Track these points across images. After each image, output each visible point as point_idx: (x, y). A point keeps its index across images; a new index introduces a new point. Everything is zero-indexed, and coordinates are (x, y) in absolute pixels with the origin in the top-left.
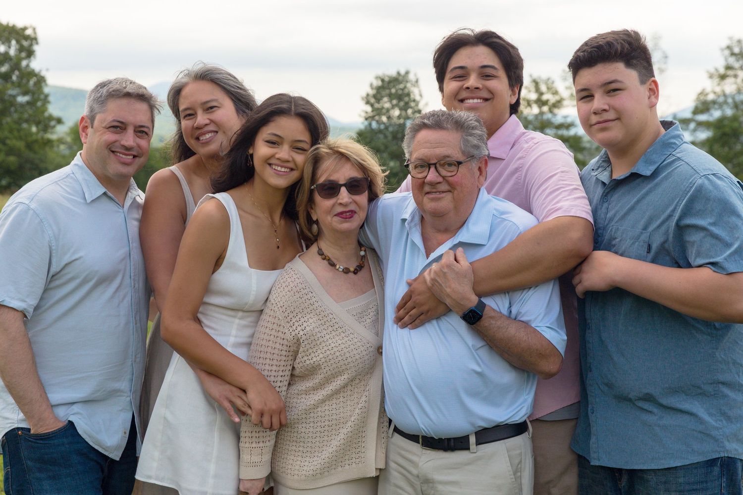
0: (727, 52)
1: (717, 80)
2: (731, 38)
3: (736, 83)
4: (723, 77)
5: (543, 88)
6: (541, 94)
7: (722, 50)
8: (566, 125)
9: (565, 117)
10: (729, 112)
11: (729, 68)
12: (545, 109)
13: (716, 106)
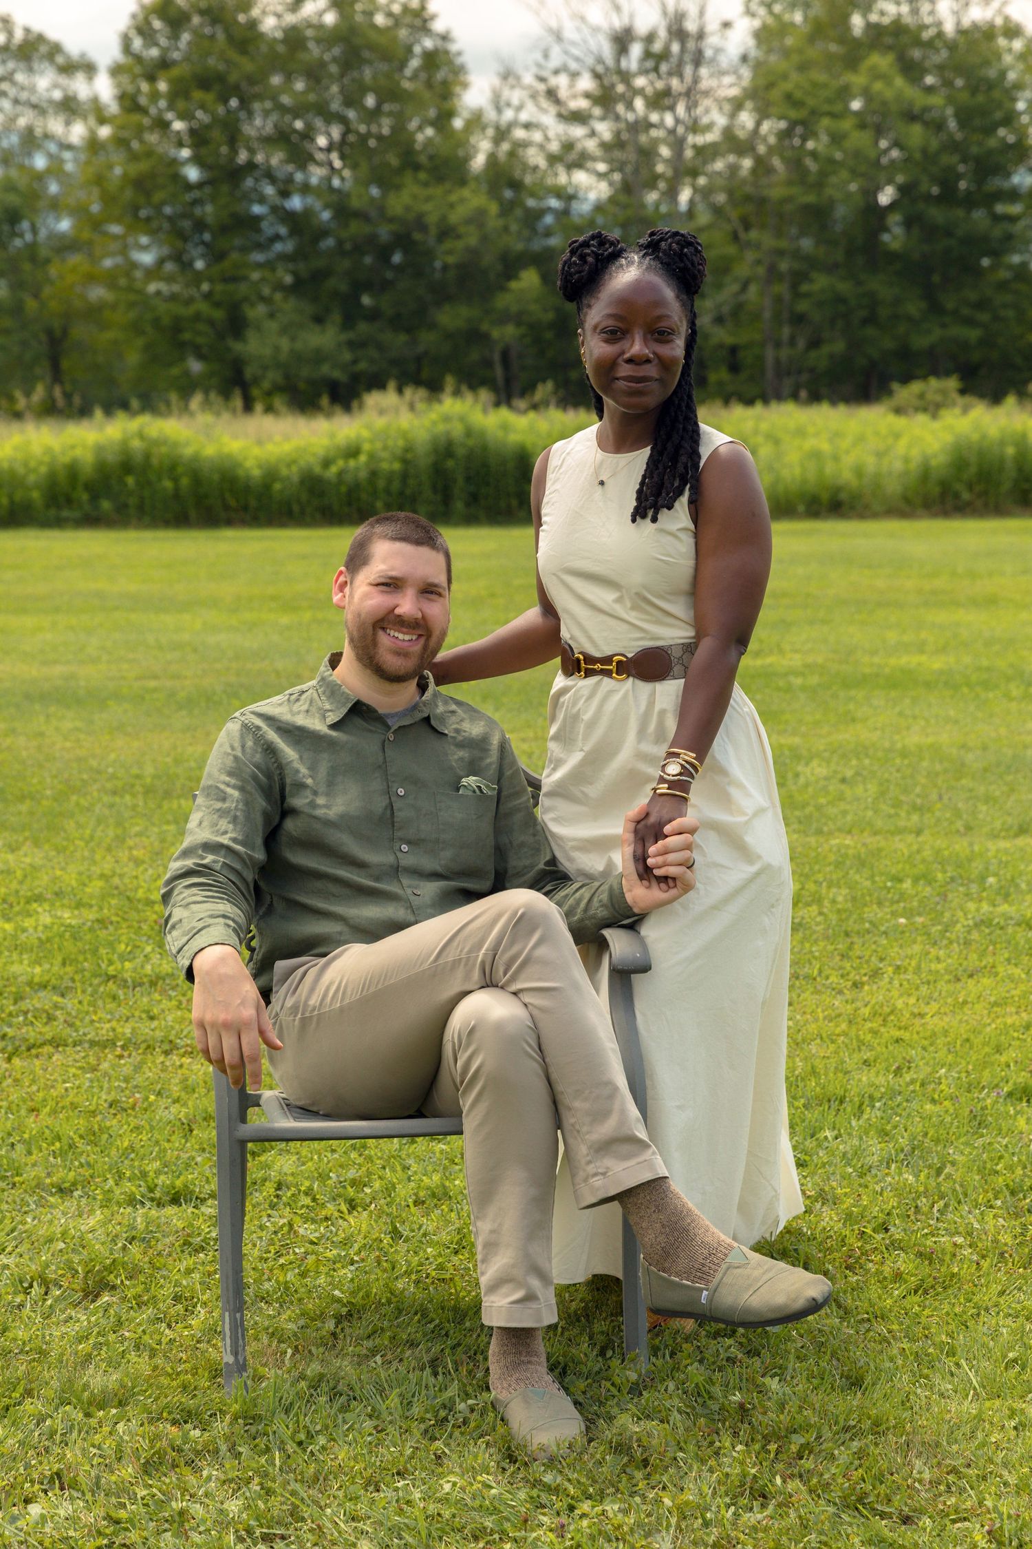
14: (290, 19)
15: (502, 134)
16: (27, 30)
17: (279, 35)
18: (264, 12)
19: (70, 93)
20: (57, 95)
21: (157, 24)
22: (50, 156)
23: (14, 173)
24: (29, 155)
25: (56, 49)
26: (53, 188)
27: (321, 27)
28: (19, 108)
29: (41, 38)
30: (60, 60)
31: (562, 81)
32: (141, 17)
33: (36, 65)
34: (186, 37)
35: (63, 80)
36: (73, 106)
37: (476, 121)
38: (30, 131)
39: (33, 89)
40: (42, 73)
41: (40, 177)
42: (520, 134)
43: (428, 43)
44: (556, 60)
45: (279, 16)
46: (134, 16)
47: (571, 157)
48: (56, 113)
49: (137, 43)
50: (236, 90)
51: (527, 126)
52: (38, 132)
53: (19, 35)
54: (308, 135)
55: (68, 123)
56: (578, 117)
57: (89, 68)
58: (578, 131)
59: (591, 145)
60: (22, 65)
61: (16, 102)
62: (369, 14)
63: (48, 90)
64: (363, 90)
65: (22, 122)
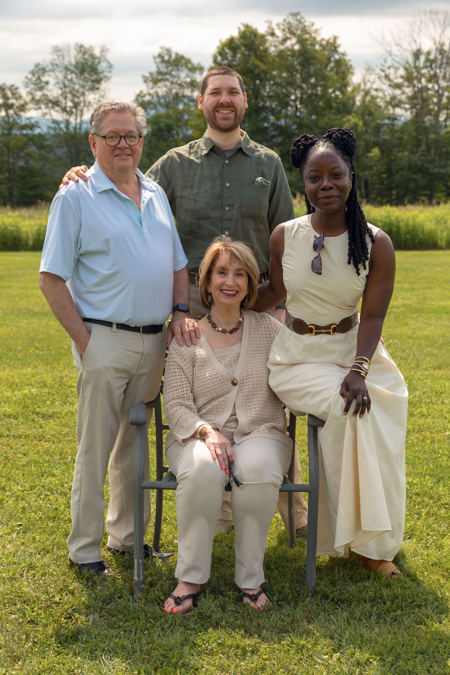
0: (158, 60)
1: (151, 84)
2: (162, 48)
3: (166, 86)
4: (156, 82)
5: (9, 94)
6: (7, 98)
7: (154, 58)
8: (30, 125)
9: (29, 119)
10: (162, 111)
11: (160, 73)
12: (11, 112)
13: (151, 106)
14: (282, 47)
15: (367, 93)
16: (177, 54)
17: (275, 54)
18: (271, 45)
19: (194, 79)
20: (188, 80)
21: (227, 51)
22: (185, 104)
23: (171, 112)
24: (177, 104)
25: (188, 61)
26: (186, 117)
27: (292, 50)
28: (173, 86)
29: (182, 57)
30: (189, 66)
31: (392, 72)
32: (221, 47)
33: (180, 68)
34: (239, 56)
35: (191, 74)
36: (195, 84)
37: (357, 89)
38: (177, 94)
39: (179, 77)
40: (182, 71)
41: (181, 113)
42: (374, 93)
43: (337, 57)
44: (389, 63)
45: (276, 46)
46: (218, 48)
47: (395, 103)
48: (188, 87)
49: (219, 58)
50: (258, 77)
51: (376, 90)
52: (180, 94)
53: (173, 56)
54: (288, 95)
55: (192, 91)
56: (398, 86)
57: (201, 69)
58: (398, 92)
59: (403, 98)
60: (175, 68)
61: (172, 83)
62: (313, 45)
63: (185, 78)
64: (310, 76)
65: (174, 91)
